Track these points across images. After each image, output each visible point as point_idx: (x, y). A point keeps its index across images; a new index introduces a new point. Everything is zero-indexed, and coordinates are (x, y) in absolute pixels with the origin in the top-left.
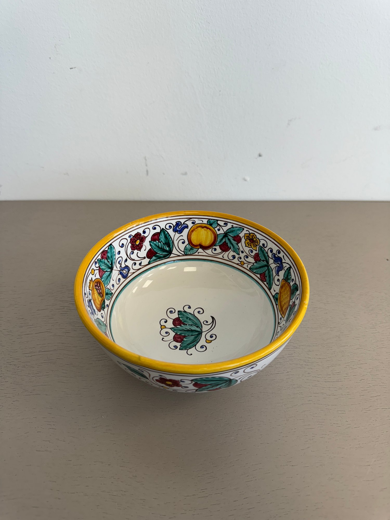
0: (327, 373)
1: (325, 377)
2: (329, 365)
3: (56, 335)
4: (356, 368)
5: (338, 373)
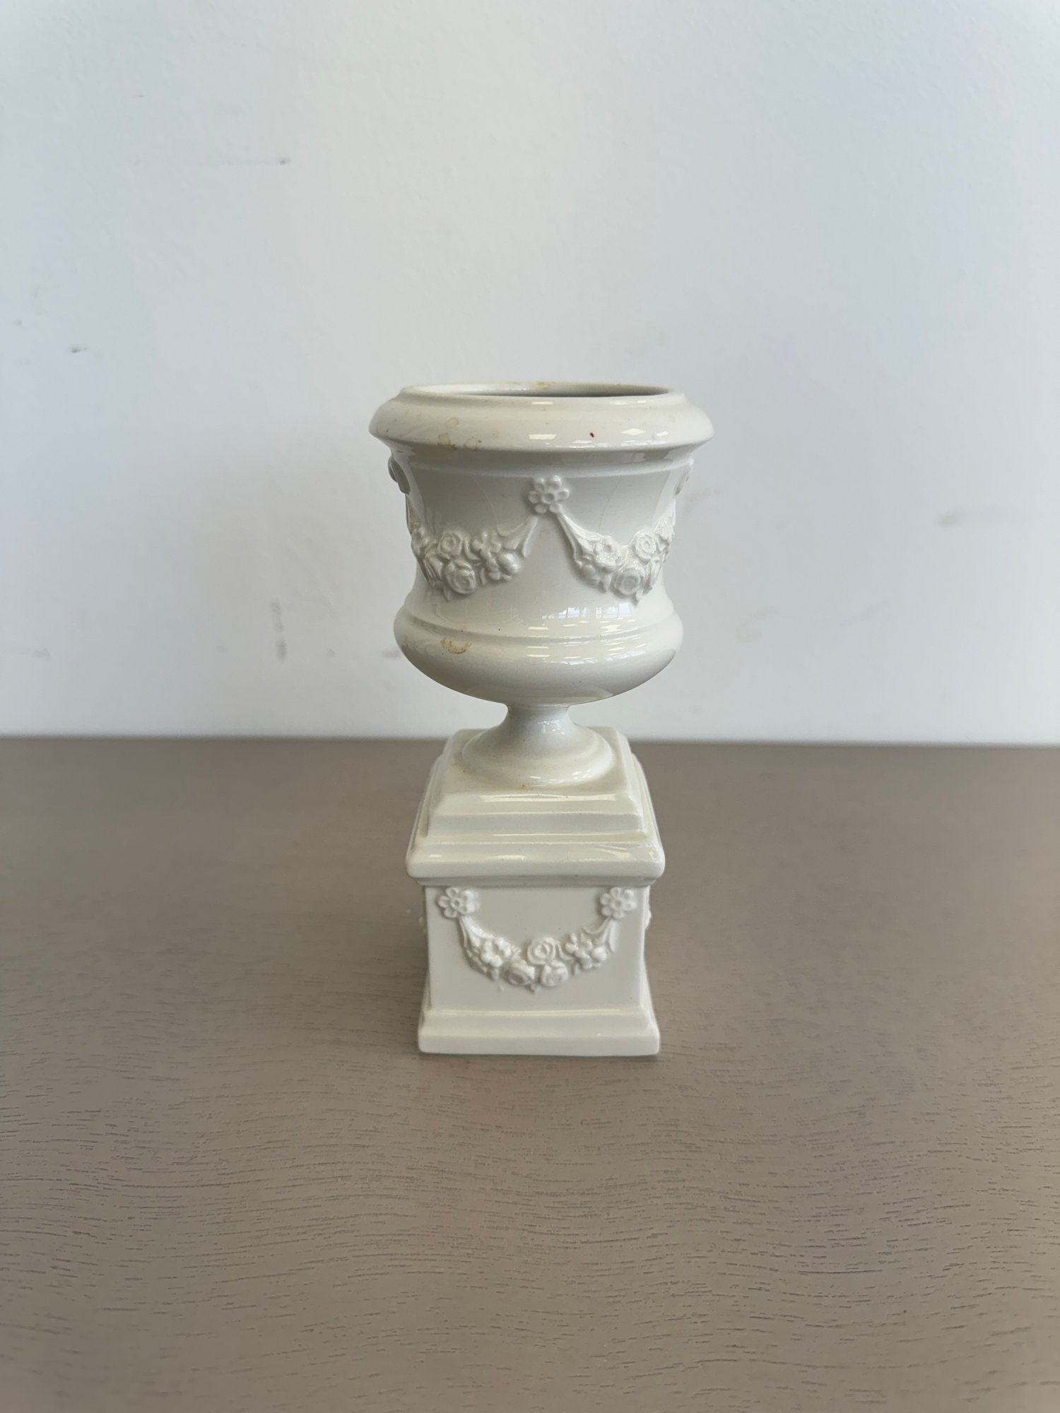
0: (810, 1240)
1: (802, 1256)
2: (820, 1211)
4: (928, 1221)
5: (855, 1242)
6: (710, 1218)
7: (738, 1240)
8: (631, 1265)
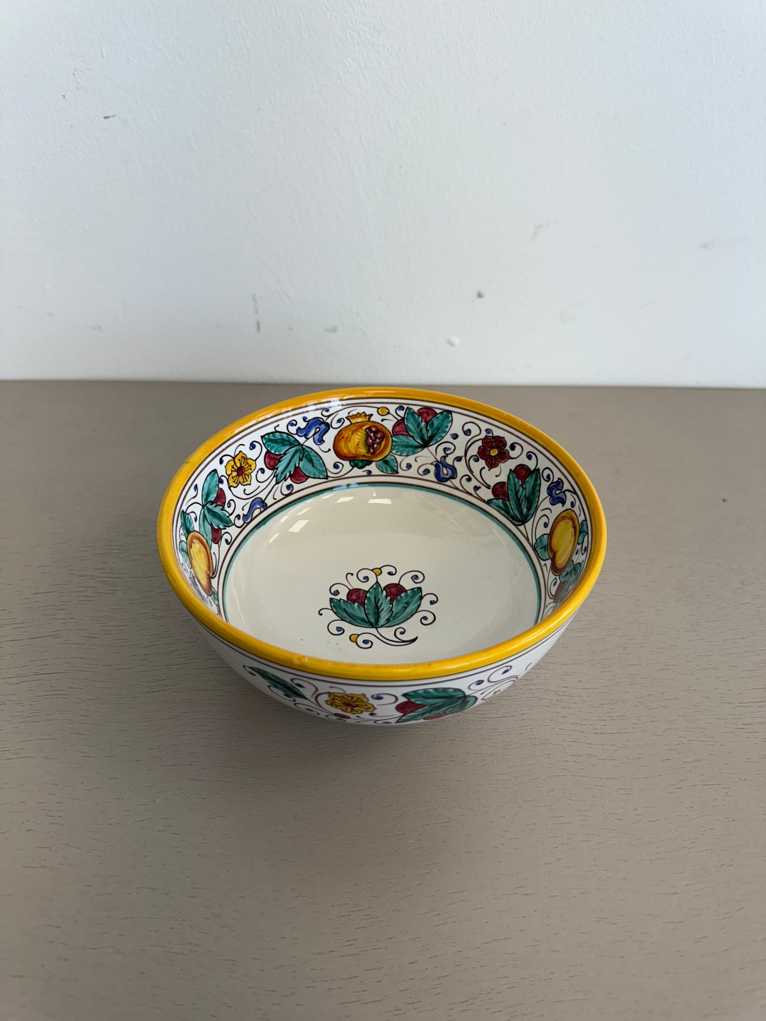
0: (599, 717)
1: (595, 725)
2: (605, 701)
3: (68, 642)
4: (656, 707)
5: (622, 718)
6: (549, 705)
7: (563, 717)
8: (513, 729)
